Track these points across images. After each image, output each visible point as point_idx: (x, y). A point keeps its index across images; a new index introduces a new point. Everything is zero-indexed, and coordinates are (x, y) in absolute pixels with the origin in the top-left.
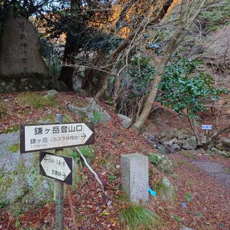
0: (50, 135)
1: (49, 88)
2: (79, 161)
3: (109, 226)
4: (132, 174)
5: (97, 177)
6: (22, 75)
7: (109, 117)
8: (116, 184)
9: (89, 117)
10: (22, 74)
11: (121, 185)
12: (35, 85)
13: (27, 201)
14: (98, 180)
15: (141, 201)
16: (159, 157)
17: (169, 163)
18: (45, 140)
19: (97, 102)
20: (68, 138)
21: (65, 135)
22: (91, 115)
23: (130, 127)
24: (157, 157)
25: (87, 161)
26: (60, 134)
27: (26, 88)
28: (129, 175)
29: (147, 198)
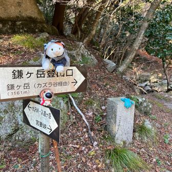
0: (33, 80)
1: (42, 31)
2: (67, 102)
3: (95, 166)
4: (118, 118)
5: (84, 118)
6: (17, 19)
7: (96, 61)
8: (101, 125)
9: (78, 60)
10: (18, 17)
11: (106, 126)
12: (29, 28)
13: (17, 138)
14: (85, 121)
15: (124, 143)
16: (140, 100)
17: (148, 106)
18: (27, 86)
19: (85, 46)
20: (55, 84)
21: (52, 80)
22: (79, 59)
23: (114, 71)
24: (138, 100)
25: (76, 102)
26: (46, 79)
27: (21, 31)
28: (116, 118)
29: (130, 140)
